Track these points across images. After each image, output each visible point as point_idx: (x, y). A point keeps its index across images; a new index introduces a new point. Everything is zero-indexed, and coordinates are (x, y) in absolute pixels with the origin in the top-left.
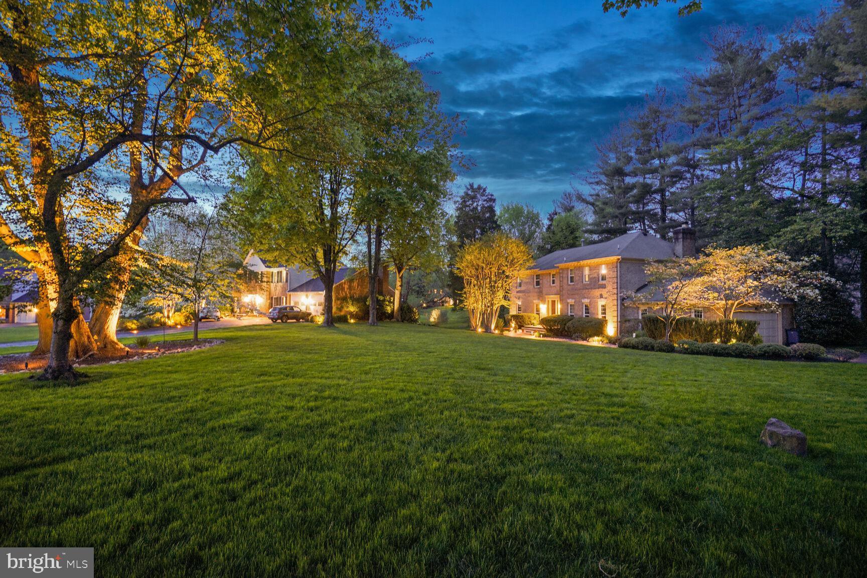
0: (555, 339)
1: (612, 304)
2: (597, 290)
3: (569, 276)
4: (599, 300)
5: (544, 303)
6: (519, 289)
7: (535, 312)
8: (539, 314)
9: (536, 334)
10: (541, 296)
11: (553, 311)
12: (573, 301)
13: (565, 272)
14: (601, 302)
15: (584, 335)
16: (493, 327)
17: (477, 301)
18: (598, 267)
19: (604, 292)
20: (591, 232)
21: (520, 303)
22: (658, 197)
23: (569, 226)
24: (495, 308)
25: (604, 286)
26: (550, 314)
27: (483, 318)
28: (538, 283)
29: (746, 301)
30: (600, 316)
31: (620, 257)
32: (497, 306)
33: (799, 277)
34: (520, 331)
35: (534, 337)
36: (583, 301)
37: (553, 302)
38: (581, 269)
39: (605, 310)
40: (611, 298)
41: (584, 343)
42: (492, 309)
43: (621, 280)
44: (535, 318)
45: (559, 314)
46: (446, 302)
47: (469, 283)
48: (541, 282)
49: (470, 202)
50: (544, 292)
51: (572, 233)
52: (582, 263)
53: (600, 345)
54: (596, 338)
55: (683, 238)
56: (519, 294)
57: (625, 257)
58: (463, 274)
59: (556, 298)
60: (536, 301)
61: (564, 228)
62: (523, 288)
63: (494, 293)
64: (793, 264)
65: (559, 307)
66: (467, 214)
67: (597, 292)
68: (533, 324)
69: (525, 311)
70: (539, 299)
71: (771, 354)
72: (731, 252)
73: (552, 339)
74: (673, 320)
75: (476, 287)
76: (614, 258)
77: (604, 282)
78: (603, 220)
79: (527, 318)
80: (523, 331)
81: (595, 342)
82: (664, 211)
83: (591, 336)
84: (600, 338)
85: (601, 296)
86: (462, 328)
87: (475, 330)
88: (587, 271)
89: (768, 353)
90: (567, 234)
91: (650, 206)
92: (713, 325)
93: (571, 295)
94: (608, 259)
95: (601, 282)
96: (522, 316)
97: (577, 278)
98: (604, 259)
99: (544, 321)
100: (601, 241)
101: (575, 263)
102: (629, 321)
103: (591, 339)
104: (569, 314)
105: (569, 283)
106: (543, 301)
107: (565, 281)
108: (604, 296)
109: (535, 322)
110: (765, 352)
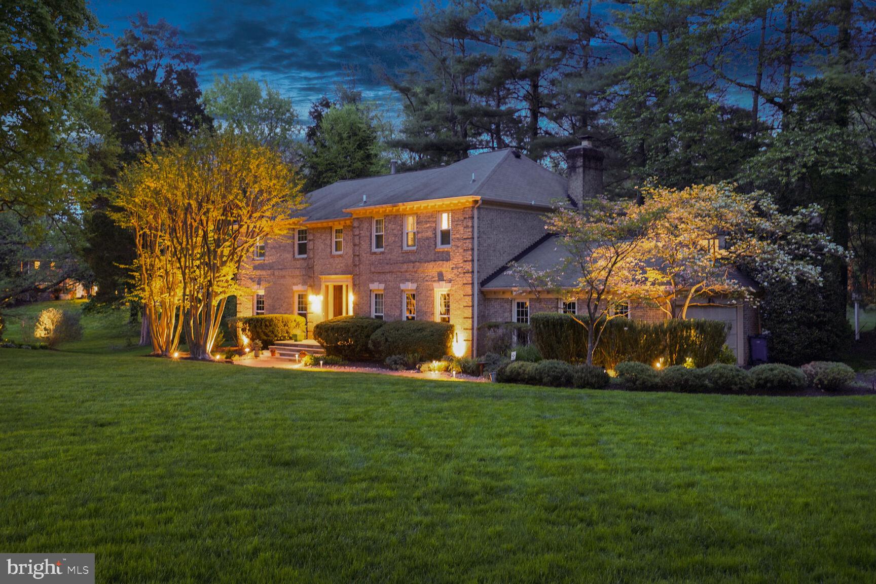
0: (347, 369)
1: (462, 293)
2: (431, 265)
3: (374, 234)
4: (435, 284)
5: (317, 292)
6: (259, 260)
7: (296, 311)
8: (304, 315)
9: (307, 359)
10: (311, 279)
11: (338, 310)
12: (382, 286)
13: (366, 225)
14: (440, 291)
15: (410, 358)
16: (209, 347)
17: (170, 288)
18: (434, 216)
19: (446, 268)
20: (403, 145)
21: (262, 292)
22: (525, 87)
23: (354, 131)
24: (215, 303)
25: (446, 257)
26: (331, 316)
27: (186, 323)
28: (303, 249)
29: (707, 286)
30: (438, 319)
31: (478, 198)
32: (219, 298)
33: (789, 243)
34: (266, 354)
35: (301, 365)
36: (402, 286)
37: (338, 290)
38: (398, 219)
39: (447, 306)
40: (460, 281)
41: (411, 374)
42: (208, 306)
43: (479, 244)
44: (298, 324)
45: (351, 313)
46: (67, 291)
47: (149, 245)
48: (310, 246)
49: (140, 56)
50: (317, 268)
51: (360, 147)
52: (402, 207)
53: (444, 378)
54: (435, 364)
55: (584, 167)
56: (258, 273)
57: (487, 197)
58: (134, 221)
59: (344, 280)
60: (298, 288)
61: (345, 135)
62: (268, 260)
63: (213, 268)
64: (783, 219)
65: (350, 299)
66: (130, 85)
67: (432, 269)
68: (294, 337)
69: (273, 310)
70: (304, 283)
71: (776, 383)
72: (684, 194)
73: (342, 369)
74: (600, 323)
75: (168, 255)
76: (466, 200)
77: (446, 248)
78: (425, 123)
79: (280, 324)
80: (273, 353)
81: (434, 371)
82: (535, 115)
83: (423, 360)
84: (443, 364)
85: (441, 277)
86: (116, 351)
87: (165, 354)
88: (410, 224)
89: (772, 382)
90: (351, 148)
91: (511, 104)
92: (659, 331)
93: (378, 274)
94: (455, 200)
95: (440, 247)
96: (271, 320)
97: (392, 239)
98: (447, 201)
99: (321, 331)
100: (421, 166)
101: (388, 208)
102: (497, 326)
103: (424, 367)
104: (373, 314)
105: (374, 249)
106: (316, 288)
107: (365, 245)
108: (448, 275)
109: (298, 332)
110: (767, 380)
